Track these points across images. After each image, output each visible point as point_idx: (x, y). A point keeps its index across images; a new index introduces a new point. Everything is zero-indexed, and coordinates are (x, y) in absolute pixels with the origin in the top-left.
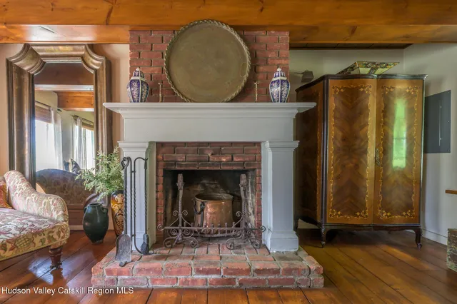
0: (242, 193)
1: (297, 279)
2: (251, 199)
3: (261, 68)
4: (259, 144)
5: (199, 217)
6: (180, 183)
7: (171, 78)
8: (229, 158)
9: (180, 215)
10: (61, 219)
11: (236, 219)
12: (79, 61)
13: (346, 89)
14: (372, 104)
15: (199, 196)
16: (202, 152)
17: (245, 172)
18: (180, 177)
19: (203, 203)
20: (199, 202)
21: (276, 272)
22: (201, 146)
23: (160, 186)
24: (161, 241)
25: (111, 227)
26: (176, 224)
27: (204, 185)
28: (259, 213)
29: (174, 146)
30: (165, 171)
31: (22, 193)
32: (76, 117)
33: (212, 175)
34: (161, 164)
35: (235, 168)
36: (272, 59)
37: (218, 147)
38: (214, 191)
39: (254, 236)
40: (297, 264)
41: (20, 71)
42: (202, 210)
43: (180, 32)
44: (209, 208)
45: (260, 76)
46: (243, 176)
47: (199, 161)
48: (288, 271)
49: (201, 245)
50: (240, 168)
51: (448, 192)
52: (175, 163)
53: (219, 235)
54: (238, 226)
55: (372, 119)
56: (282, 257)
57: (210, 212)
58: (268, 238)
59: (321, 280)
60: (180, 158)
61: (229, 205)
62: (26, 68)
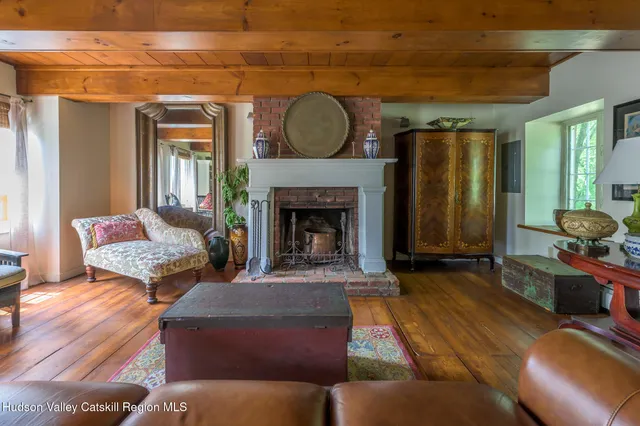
0: (343, 227)
1: (381, 289)
2: (351, 232)
3: (358, 128)
4: (357, 188)
5: (308, 247)
6: (294, 219)
7: (287, 138)
8: (333, 199)
9: (294, 244)
10: (201, 247)
11: (338, 247)
12: (199, 108)
13: (431, 141)
14: (452, 154)
15: (308, 230)
16: (311, 194)
17: (345, 210)
18: (294, 214)
19: (311, 236)
20: (308, 235)
21: (365, 284)
22: (310, 190)
23: (277, 222)
24: (278, 265)
25: (231, 259)
26: (291, 252)
27: (311, 221)
28: (356, 244)
29: (288, 190)
30: (282, 210)
31: (158, 228)
32: (172, 147)
33: (319, 213)
34: (278, 203)
35: (337, 207)
36: (367, 120)
37: (324, 191)
38: (321, 226)
39: (351, 261)
40: (381, 279)
41: (146, 117)
42: (311, 241)
43: (294, 101)
44: (316, 239)
45: (357, 134)
46: (343, 214)
47: (308, 202)
48: (374, 284)
49: (309, 269)
50: (342, 207)
51: (519, 226)
52: (289, 203)
53: (324, 261)
54: (340, 253)
55: (452, 166)
56: (371, 276)
57: (317, 243)
58: (362, 263)
59: (398, 290)
60: (293, 199)
61: (333, 238)
62: (151, 116)
